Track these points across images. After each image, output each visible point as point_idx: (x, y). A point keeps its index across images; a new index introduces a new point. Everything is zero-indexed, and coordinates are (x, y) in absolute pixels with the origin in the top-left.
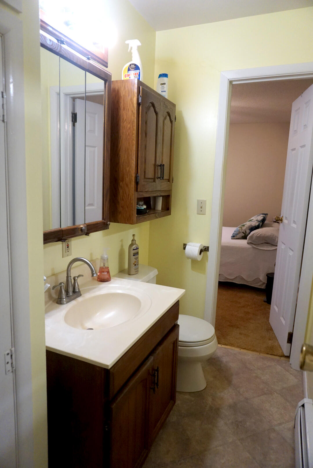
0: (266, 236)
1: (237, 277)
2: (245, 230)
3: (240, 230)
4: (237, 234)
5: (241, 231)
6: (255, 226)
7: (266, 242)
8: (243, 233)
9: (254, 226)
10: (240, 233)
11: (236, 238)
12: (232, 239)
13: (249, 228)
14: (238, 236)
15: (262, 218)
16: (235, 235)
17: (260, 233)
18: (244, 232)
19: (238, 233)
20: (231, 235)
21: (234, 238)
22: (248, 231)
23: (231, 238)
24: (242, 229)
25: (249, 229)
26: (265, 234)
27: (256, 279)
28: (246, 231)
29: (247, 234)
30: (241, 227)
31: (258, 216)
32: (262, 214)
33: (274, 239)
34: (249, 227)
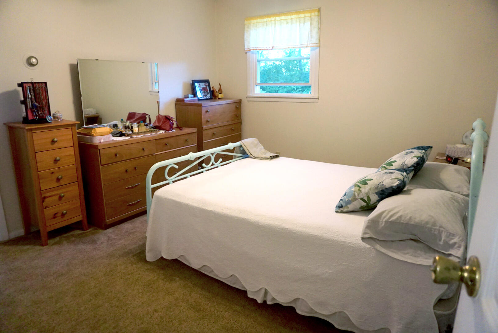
0: (413, 223)
1: (335, 313)
2: (367, 194)
3: (356, 194)
4: (349, 202)
5: (358, 195)
6: (391, 187)
7: (413, 237)
8: (362, 199)
9: (387, 186)
10: (355, 199)
11: (345, 210)
12: (337, 212)
13: (377, 191)
14: (351, 207)
15: (415, 160)
16: (344, 205)
17: (397, 213)
18: (366, 199)
19: (350, 199)
20: (336, 202)
21: (341, 209)
22: (374, 198)
23: (334, 209)
24: (360, 190)
25: (377, 193)
26: (410, 218)
27: (382, 329)
28: (368, 197)
29: (372, 203)
30: (359, 186)
31: (407, 153)
32: (418, 148)
33: (436, 233)
34: (377, 188)
